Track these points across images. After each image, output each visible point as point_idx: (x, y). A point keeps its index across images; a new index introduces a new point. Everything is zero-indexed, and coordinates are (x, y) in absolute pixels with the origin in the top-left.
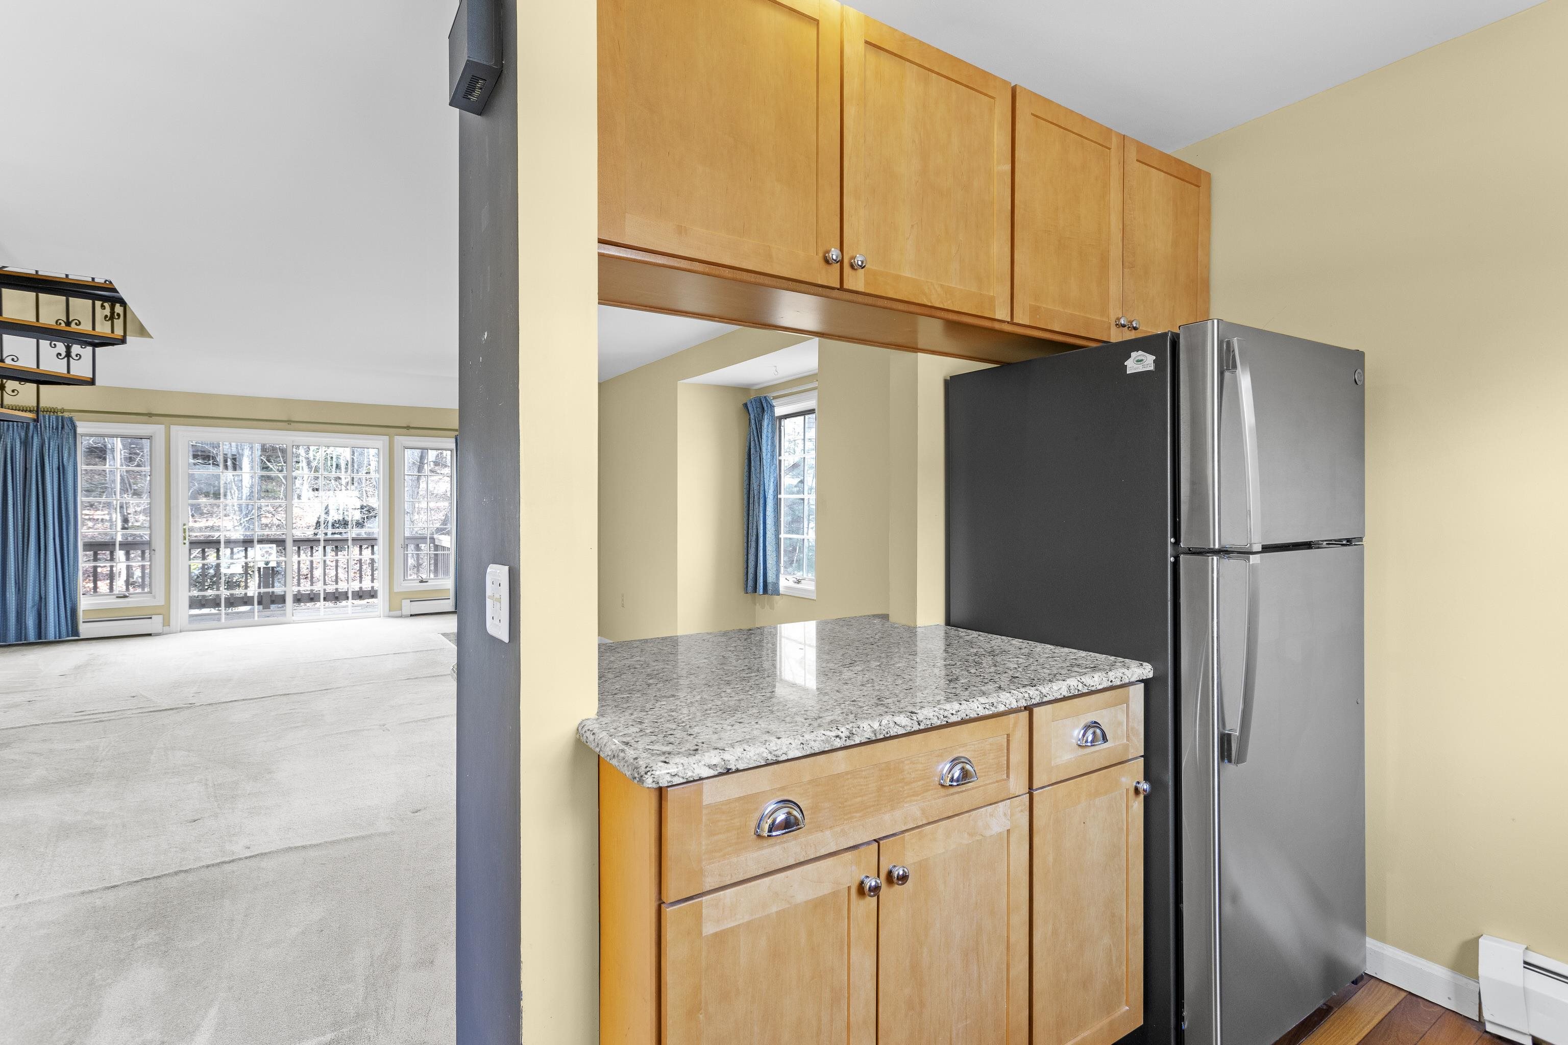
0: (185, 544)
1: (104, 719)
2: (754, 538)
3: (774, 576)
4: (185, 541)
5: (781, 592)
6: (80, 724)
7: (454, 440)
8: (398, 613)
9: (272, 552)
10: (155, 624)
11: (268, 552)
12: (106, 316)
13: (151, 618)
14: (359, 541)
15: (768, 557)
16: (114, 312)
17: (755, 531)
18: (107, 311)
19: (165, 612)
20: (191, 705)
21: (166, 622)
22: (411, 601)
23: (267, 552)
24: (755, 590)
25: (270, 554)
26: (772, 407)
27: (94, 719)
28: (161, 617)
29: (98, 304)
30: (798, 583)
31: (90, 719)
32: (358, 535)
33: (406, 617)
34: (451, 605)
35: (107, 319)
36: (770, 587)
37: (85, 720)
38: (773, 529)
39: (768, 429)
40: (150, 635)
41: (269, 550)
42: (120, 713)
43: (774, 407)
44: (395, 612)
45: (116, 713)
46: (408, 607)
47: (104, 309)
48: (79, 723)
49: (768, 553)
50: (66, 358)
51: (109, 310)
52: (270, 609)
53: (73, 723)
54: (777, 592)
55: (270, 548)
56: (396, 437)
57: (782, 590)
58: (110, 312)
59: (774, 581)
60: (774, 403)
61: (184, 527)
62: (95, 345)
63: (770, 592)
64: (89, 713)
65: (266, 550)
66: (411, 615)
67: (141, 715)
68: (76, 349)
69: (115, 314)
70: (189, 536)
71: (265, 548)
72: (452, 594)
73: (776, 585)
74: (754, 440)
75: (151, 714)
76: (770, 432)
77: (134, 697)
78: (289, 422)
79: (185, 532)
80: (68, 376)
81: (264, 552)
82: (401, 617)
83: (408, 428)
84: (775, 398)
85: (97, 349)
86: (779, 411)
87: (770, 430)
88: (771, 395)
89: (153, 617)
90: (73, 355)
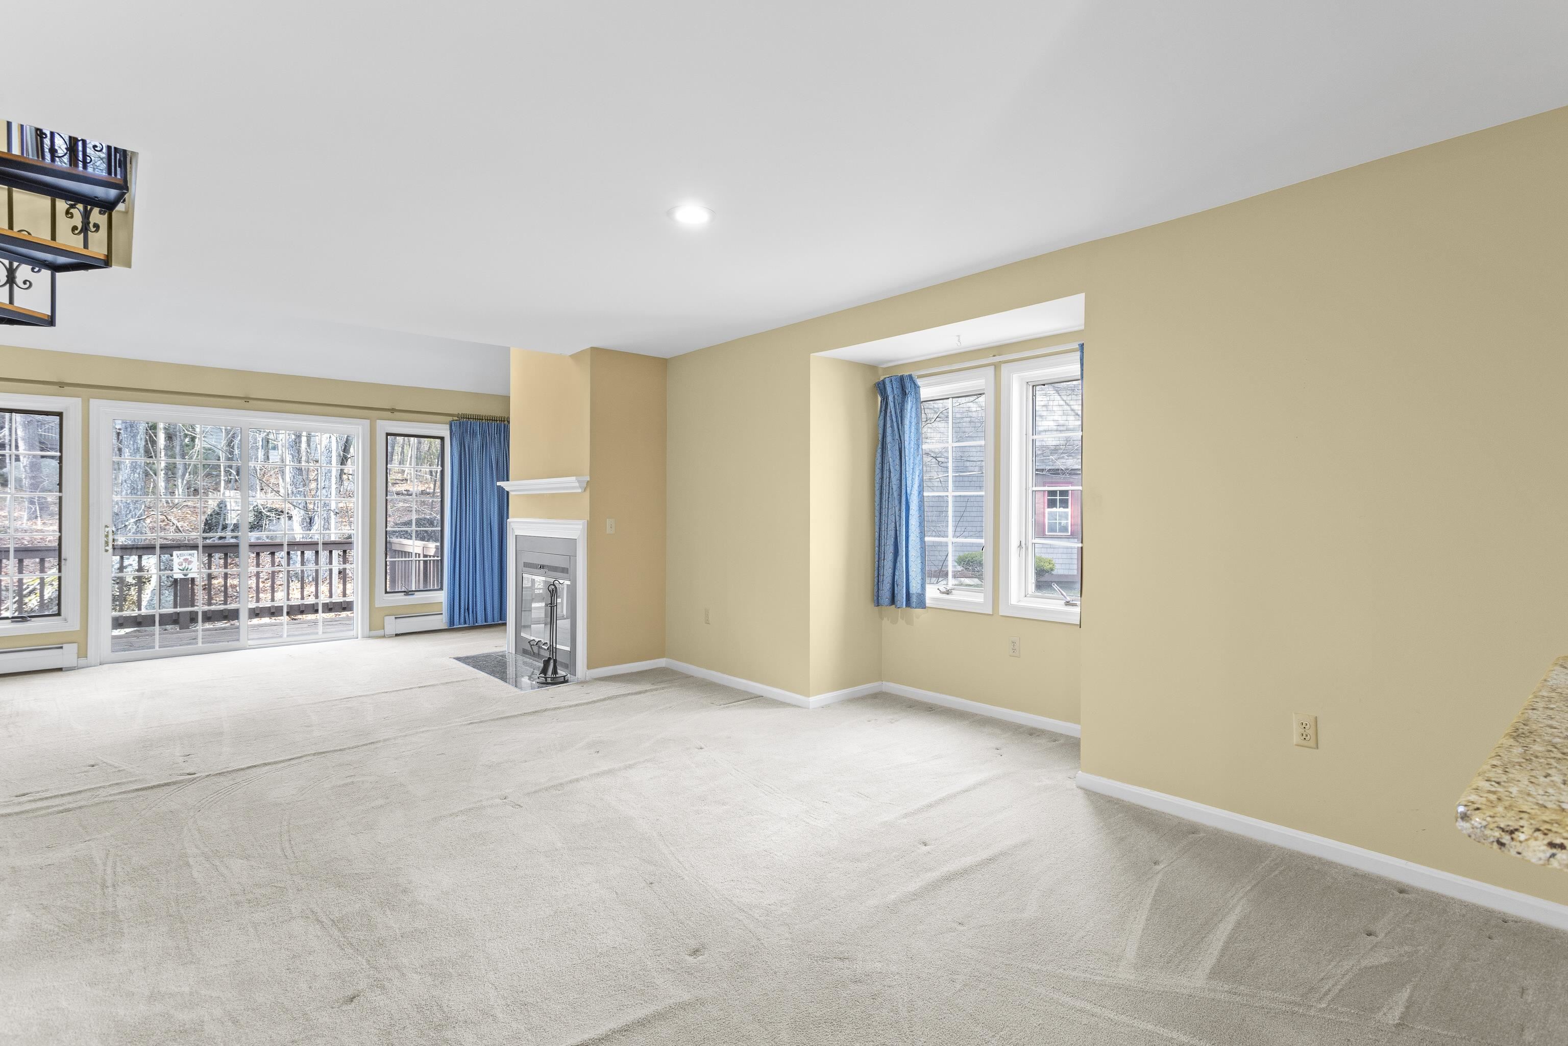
0: (107, 551)
1: (71, 806)
2: (891, 541)
3: (919, 586)
4: (107, 548)
5: (927, 605)
6: (36, 817)
7: (448, 427)
8: (381, 632)
9: (192, 560)
10: (68, 655)
11: (188, 559)
12: (74, 228)
13: (61, 648)
14: (302, 547)
15: (911, 563)
16: (89, 223)
17: (892, 533)
18: (78, 220)
19: (81, 641)
20: (192, 778)
21: (83, 653)
22: (396, 618)
23: (186, 560)
24: (893, 601)
25: (190, 562)
26: (916, 387)
27: (53, 807)
28: (76, 645)
29: (62, 205)
30: (948, 594)
31: (48, 807)
32: (258, 538)
33: (390, 637)
34: (444, 621)
35: (76, 232)
36: (914, 599)
37: (41, 808)
38: (918, 530)
39: (911, 413)
40: (60, 670)
41: (189, 557)
42: (89, 794)
43: (919, 387)
44: (375, 630)
45: (83, 795)
46: (392, 625)
47: (72, 217)
48: (31, 815)
49: (911, 559)
50: (8, 286)
51: (80, 219)
52: (189, 628)
53: (24, 816)
54: (922, 604)
55: (190, 554)
56: (378, 421)
57: (928, 602)
58: (82, 222)
59: (919, 591)
60: (919, 382)
61: (107, 529)
62: (56, 268)
63: (914, 604)
64: (38, 796)
65: (185, 557)
66: (397, 635)
67: (124, 796)
68: (24, 272)
69: (91, 225)
70: (114, 540)
71: (184, 555)
72: (445, 609)
73: (922, 596)
74: (892, 427)
75: (140, 793)
76: (914, 417)
77: (93, 766)
78: (247, 399)
79: (107, 536)
80: (10, 307)
81: (181, 560)
82: (384, 637)
83: (393, 410)
84: (920, 377)
85: (59, 275)
86: (926, 392)
87: (914, 415)
88: (915, 374)
89: (65, 646)
90: (19, 279)
